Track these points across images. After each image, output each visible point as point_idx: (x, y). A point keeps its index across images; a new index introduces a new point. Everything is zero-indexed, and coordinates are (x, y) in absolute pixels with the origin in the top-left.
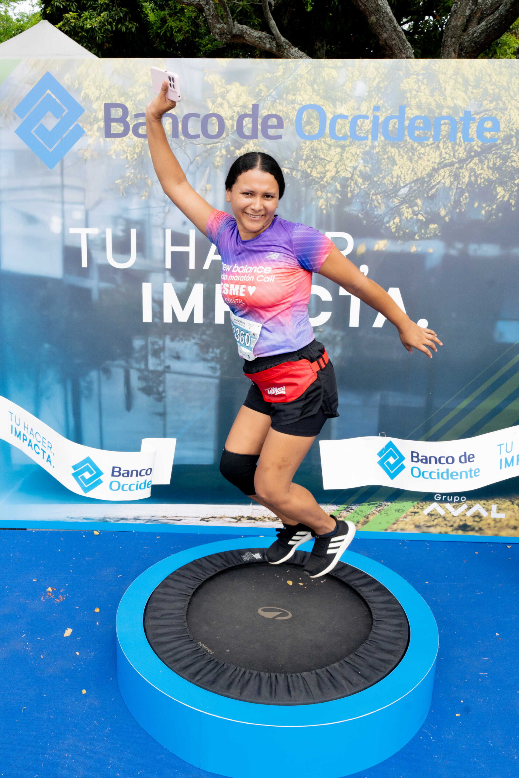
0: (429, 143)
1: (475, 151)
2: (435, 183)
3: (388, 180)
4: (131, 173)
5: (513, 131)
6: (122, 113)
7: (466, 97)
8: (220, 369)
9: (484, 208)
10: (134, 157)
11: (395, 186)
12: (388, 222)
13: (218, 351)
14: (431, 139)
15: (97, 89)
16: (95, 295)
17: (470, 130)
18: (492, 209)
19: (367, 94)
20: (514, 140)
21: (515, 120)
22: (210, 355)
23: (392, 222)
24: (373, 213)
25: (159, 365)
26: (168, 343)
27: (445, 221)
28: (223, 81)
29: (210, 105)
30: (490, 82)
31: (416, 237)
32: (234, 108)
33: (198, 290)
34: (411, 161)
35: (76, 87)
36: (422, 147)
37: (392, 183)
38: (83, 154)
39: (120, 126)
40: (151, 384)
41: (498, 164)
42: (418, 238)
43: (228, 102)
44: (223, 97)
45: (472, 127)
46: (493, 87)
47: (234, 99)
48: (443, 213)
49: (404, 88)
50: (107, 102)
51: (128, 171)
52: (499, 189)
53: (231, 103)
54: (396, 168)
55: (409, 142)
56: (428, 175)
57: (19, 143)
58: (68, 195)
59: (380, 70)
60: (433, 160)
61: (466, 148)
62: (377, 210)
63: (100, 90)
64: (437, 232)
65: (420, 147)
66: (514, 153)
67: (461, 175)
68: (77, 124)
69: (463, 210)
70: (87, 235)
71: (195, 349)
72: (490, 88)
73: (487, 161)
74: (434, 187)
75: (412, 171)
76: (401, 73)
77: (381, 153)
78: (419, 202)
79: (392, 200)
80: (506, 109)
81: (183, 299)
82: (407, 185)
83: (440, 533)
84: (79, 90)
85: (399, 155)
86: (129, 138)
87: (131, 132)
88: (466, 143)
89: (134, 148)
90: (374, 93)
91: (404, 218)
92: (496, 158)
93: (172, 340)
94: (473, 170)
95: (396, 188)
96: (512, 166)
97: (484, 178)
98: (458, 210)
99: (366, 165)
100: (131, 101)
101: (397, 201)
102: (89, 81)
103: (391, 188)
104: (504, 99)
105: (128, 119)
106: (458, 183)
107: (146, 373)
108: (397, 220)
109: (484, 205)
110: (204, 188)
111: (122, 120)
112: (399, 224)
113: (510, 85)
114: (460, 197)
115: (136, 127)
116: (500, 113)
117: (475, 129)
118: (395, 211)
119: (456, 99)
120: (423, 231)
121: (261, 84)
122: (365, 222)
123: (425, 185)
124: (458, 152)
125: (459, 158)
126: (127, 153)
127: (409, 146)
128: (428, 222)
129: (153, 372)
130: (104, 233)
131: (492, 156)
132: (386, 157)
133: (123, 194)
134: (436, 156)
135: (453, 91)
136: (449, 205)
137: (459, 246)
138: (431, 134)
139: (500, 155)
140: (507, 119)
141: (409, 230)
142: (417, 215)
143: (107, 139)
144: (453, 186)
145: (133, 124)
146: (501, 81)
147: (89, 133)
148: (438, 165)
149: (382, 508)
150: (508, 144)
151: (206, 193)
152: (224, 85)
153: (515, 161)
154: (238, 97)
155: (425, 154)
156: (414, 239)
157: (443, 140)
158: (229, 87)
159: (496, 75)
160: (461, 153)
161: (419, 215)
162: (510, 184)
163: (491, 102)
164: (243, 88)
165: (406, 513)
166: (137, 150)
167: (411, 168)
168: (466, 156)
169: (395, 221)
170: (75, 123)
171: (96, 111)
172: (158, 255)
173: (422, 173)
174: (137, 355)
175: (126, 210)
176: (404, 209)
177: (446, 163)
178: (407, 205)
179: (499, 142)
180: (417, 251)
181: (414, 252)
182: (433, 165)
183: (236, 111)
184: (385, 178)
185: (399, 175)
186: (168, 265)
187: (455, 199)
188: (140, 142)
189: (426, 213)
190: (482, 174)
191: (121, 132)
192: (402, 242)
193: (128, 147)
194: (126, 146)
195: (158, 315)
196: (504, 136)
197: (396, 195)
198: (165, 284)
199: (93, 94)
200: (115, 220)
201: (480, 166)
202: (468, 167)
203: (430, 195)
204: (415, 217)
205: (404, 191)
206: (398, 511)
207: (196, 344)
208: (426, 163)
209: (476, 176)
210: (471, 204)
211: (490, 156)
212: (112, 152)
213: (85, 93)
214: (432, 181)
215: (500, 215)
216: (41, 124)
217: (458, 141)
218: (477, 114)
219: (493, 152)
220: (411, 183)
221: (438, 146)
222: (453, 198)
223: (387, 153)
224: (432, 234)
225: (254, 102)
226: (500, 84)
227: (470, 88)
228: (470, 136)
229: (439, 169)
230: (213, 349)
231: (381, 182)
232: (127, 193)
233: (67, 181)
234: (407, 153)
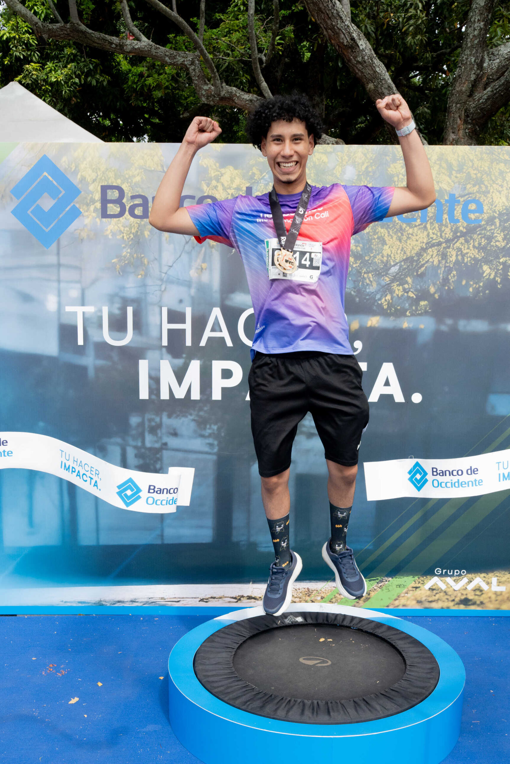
0: (417, 224)
1: (461, 232)
2: (424, 262)
3: (378, 259)
4: (127, 253)
5: (496, 212)
6: (118, 195)
7: (450, 181)
8: (218, 445)
9: (471, 286)
10: (130, 237)
11: (386, 265)
12: (380, 299)
13: (215, 427)
14: (419, 220)
15: (93, 172)
16: (91, 373)
17: (455, 212)
18: (480, 286)
19: (356, 178)
20: (497, 221)
21: (497, 202)
22: (208, 432)
23: (384, 299)
24: (365, 291)
25: (156, 442)
26: (165, 419)
27: (435, 298)
28: (218, 165)
29: (205, 188)
30: (472, 167)
31: (408, 313)
32: (228, 191)
33: (195, 366)
34: (400, 241)
35: (73, 169)
36: (411, 228)
37: (382, 262)
38: (80, 234)
39: (118, 208)
40: (148, 461)
41: (483, 244)
42: (409, 315)
43: (223, 185)
44: (218, 180)
45: (457, 209)
46: (475, 172)
47: (228, 182)
48: (432, 290)
49: (391, 172)
50: (103, 184)
51: (124, 250)
52: (485, 268)
53: (226, 184)
54: (386, 247)
55: (397, 223)
56: (417, 254)
57: (15, 223)
58: (64, 274)
59: (368, 156)
60: (421, 240)
61: (452, 228)
62: (369, 288)
63: (97, 173)
64: (428, 309)
65: (408, 228)
66: (498, 233)
67: (448, 254)
68: (74, 205)
69: (452, 288)
70: (84, 313)
71: (193, 425)
72: (473, 172)
73: (472, 241)
74: (423, 265)
75: (402, 250)
76: (387, 157)
77: (371, 234)
78: (409, 280)
79: (382, 278)
80: (489, 192)
81: (180, 375)
82: (397, 263)
83: (442, 608)
84: (76, 172)
85: (388, 236)
86: (126, 218)
87: (127, 213)
88: (452, 224)
89: (131, 228)
90: (362, 177)
91: (395, 295)
92: (481, 238)
93: (169, 416)
94: (459, 249)
95: (387, 267)
96: (496, 246)
97: (470, 257)
98: (446, 288)
99: (357, 244)
100: (128, 183)
101: (387, 279)
102: (86, 164)
103: (382, 266)
104: (486, 183)
105: (124, 201)
106: (446, 262)
107: (143, 450)
108: (388, 297)
109: (472, 283)
110: (200, 267)
111: (119, 201)
112: (391, 301)
113: (491, 170)
114: (448, 276)
115: (132, 209)
116: (483, 196)
117: (460, 211)
118: (387, 289)
119: (441, 183)
120: (414, 308)
121: (254, 168)
122: (357, 299)
123: (415, 264)
124: (445, 232)
125: (445, 238)
126: (123, 233)
127: (398, 227)
128: (419, 299)
129: (150, 449)
130: (101, 311)
131: (478, 236)
132: (376, 237)
133: (119, 273)
134: (424, 237)
135: (437, 176)
136: (438, 282)
137: (449, 322)
138: (418, 216)
139: (485, 235)
140: (491, 200)
141: (401, 308)
142: (407, 293)
143: (104, 220)
144: (441, 265)
145: (129, 205)
146: (483, 166)
147: (86, 214)
148: (426, 245)
149: (383, 583)
150: (492, 225)
151: (202, 271)
152: (218, 169)
153: (499, 241)
154: (232, 181)
155: (414, 234)
156: (406, 316)
157: (430, 221)
158: (223, 171)
159: (478, 160)
160: (448, 233)
161: (410, 292)
162: (495, 262)
163: (474, 185)
164: (237, 171)
165: (408, 588)
166: (133, 231)
167: (401, 247)
168: (453, 236)
169: (387, 298)
170: (72, 204)
171: (92, 193)
172: (154, 333)
173: (411, 252)
174: (134, 432)
175: (123, 288)
176: (395, 286)
177: (434, 243)
178: (398, 283)
179: (483, 223)
180: (409, 327)
181: (406, 328)
182: (421, 245)
183: (230, 193)
184: (376, 257)
185: (389, 254)
186: (165, 342)
187: (443, 277)
188: (137, 223)
189: (416, 290)
190: (468, 253)
191: (117, 213)
192: (394, 318)
193: (124, 227)
194: (123, 226)
195: (155, 392)
196: (488, 218)
197: (387, 274)
198: (161, 361)
199: (90, 176)
200: (111, 298)
201: (466, 246)
202: (455, 246)
203: (419, 273)
204: (406, 294)
205: (394, 270)
206: (400, 586)
207: (194, 420)
208: (415, 243)
209: (463, 255)
210: (459, 281)
211: (475, 236)
212: (108, 232)
213: (82, 176)
214: (421, 260)
215: (487, 292)
216: (38, 205)
217: (444, 223)
218: (462, 196)
219: (478, 233)
220: (400, 262)
221: (425, 228)
222: (441, 276)
223: (377, 233)
224: (423, 311)
225: (248, 185)
226: (482, 169)
227: (454, 172)
228: (456, 218)
229: (427, 249)
230: (210, 426)
231: (372, 261)
232: (124, 272)
233: (63, 261)
234: (396, 233)
